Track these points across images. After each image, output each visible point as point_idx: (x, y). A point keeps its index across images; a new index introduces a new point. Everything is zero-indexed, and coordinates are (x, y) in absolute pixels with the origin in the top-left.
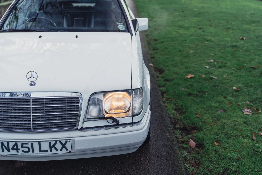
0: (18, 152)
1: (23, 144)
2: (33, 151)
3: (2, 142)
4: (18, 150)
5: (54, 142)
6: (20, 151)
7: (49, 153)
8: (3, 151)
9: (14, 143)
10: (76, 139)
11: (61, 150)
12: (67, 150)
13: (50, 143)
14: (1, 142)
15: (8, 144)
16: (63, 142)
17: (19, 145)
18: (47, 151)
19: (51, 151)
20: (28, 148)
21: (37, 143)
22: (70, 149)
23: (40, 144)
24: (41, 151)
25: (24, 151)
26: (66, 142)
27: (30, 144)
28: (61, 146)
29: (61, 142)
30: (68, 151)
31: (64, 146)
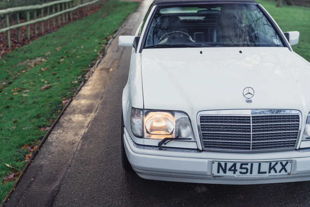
0: (234, 173)
1: (242, 165)
2: (251, 173)
3: (220, 163)
4: (235, 171)
5: (275, 163)
6: (237, 173)
7: (267, 175)
8: (218, 172)
9: (232, 164)
10: (297, 160)
11: (280, 172)
12: (286, 171)
13: (270, 164)
14: (218, 163)
15: (226, 164)
16: (284, 163)
17: (238, 166)
18: (265, 173)
19: (270, 172)
20: (247, 169)
21: (258, 164)
22: (289, 170)
23: (260, 165)
24: (259, 172)
25: (242, 172)
26: (287, 163)
27: (250, 164)
28: (281, 167)
29: (281, 163)
30: (286, 173)
31: (284, 167)
